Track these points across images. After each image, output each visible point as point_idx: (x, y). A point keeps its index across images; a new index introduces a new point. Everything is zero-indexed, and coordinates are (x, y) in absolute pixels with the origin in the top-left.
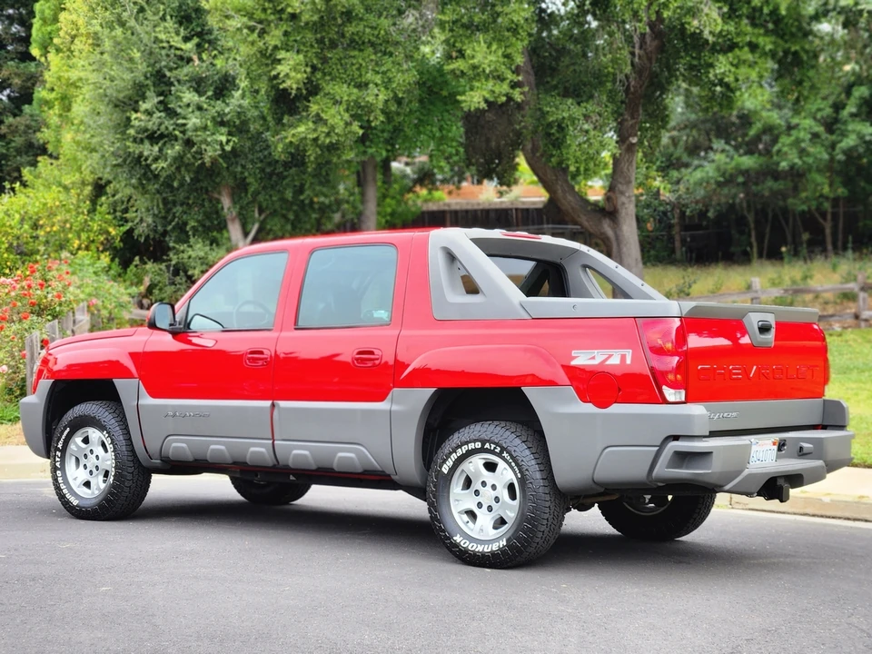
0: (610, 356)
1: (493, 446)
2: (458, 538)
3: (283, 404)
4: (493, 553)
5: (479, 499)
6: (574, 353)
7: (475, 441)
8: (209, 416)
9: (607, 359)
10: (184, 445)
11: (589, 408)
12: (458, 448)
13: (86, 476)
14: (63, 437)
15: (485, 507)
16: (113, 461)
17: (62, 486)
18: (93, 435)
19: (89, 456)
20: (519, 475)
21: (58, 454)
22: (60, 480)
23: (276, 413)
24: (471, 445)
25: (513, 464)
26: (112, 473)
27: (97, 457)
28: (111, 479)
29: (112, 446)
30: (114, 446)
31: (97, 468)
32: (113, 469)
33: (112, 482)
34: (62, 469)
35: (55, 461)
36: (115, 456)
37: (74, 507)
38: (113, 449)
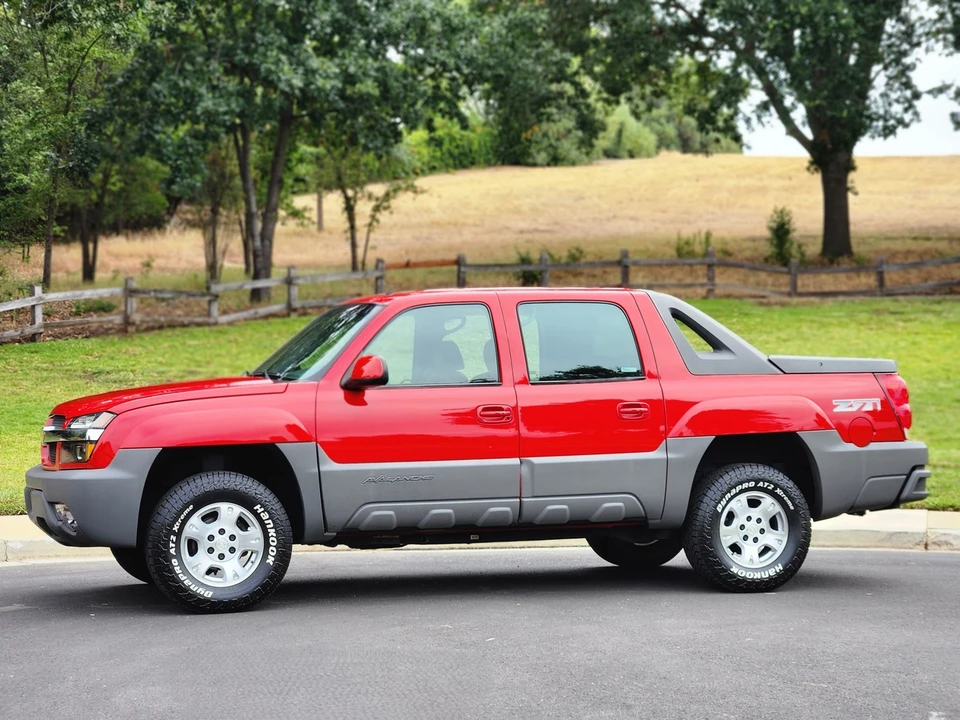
0: (865, 404)
1: (766, 484)
2: (734, 570)
3: (537, 460)
4: (770, 578)
5: (744, 532)
6: (834, 402)
7: (749, 481)
8: (431, 478)
9: (862, 406)
10: (392, 513)
11: (851, 447)
12: (732, 488)
13: (212, 561)
14: (182, 517)
15: (750, 539)
16: (271, 539)
17: (182, 577)
18: (229, 511)
19: (218, 537)
20: (792, 508)
21: (173, 538)
22: (177, 570)
23: (525, 470)
24: (745, 485)
25: (786, 498)
26: (271, 553)
27: (232, 538)
28: (270, 560)
29: (270, 521)
30: (273, 521)
31: (232, 550)
32: (271, 548)
33: (271, 564)
34: (178, 556)
35: (169, 548)
36: (276, 532)
37: (207, 600)
38: (272, 525)
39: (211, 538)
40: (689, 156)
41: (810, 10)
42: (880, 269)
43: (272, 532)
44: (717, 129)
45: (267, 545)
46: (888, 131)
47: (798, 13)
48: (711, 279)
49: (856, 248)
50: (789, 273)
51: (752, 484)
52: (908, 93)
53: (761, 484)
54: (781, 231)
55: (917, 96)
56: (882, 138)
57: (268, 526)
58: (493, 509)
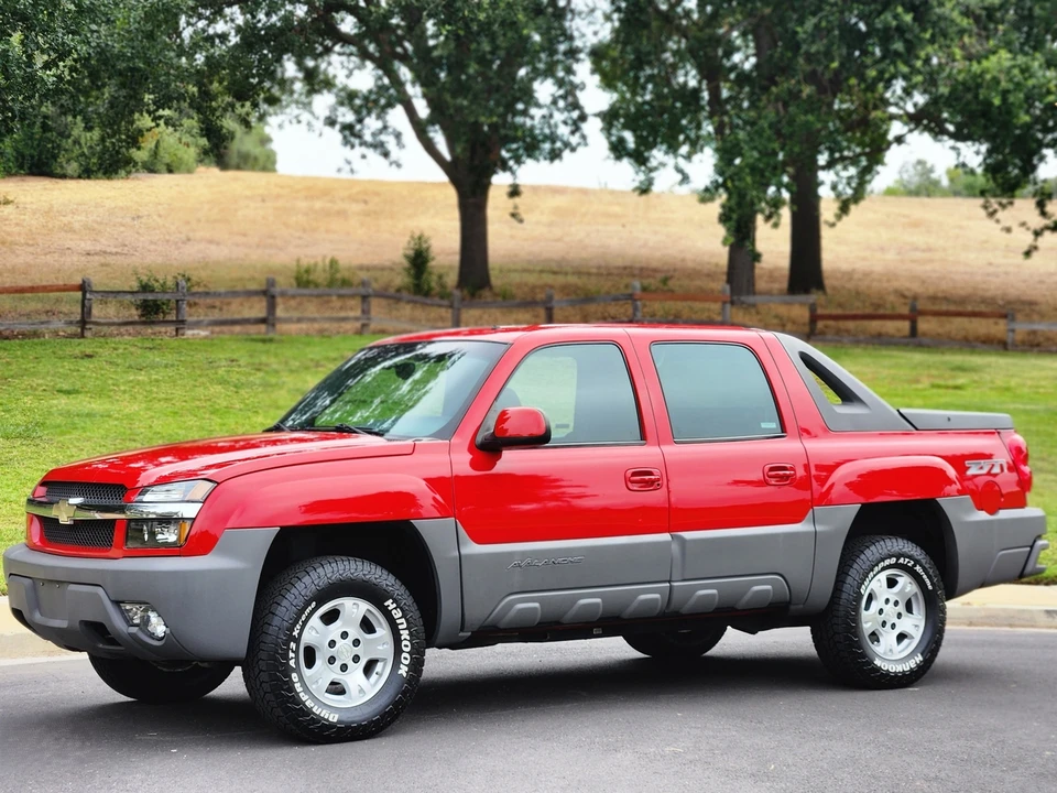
0: (993, 466)
1: (906, 560)
2: (878, 662)
3: (687, 535)
4: (912, 670)
5: (883, 618)
6: (967, 463)
7: (890, 557)
8: (580, 560)
9: (991, 468)
10: (537, 605)
11: (983, 516)
12: (874, 566)
13: (334, 674)
14: (303, 618)
15: (888, 625)
16: (404, 643)
17: (304, 697)
18: (354, 608)
19: (340, 643)
20: (930, 587)
21: (293, 645)
22: (298, 687)
23: (675, 548)
24: (887, 562)
25: (925, 577)
26: (403, 661)
27: (356, 643)
28: (403, 671)
29: (403, 620)
30: (407, 621)
31: (356, 659)
32: (404, 655)
33: (405, 675)
34: (297, 670)
35: (288, 659)
36: (410, 634)
37: (332, 725)
38: (405, 626)
39: (332, 644)
40: (231, 174)
41: (488, 17)
42: (549, 305)
43: (405, 634)
44: (364, 143)
45: (398, 651)
46: (555, 155)
47: (475, 19)
48: (365, 312)
49: (496, 280)
50: (451, 306)
51: (893, 560)
52: (575, 114)
53: (901, 561)
54: (419, 260)
55: (583, 118)
56: (547, 162)
57: (400, 627)
58: (643, 597)
